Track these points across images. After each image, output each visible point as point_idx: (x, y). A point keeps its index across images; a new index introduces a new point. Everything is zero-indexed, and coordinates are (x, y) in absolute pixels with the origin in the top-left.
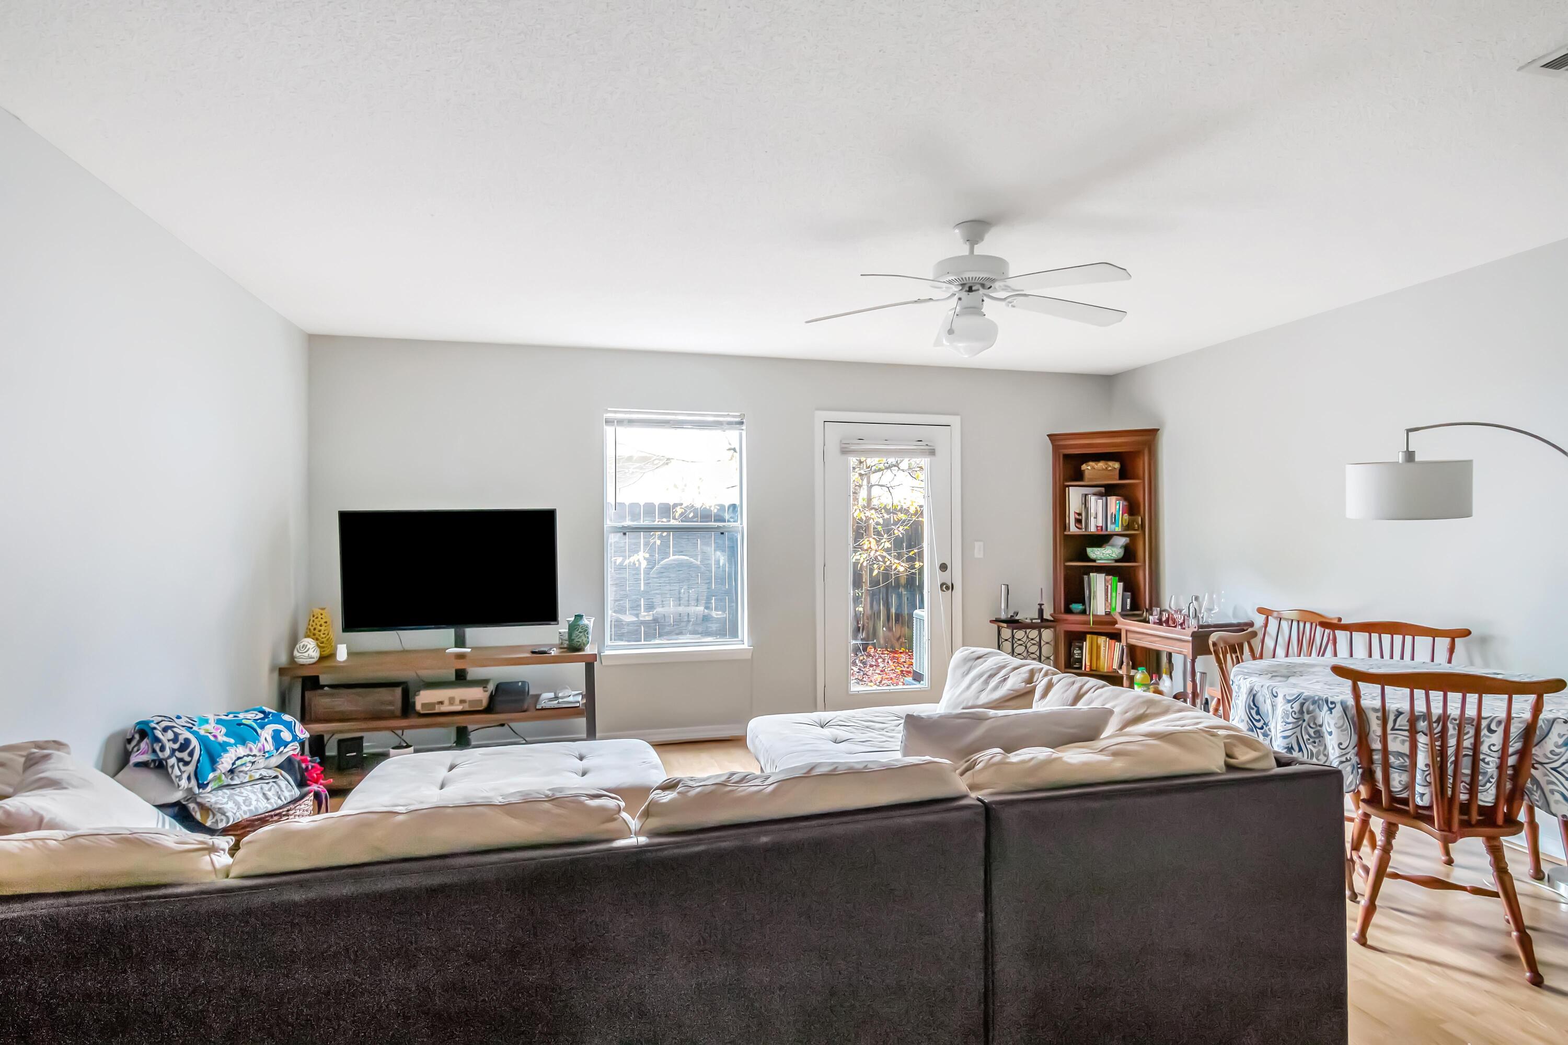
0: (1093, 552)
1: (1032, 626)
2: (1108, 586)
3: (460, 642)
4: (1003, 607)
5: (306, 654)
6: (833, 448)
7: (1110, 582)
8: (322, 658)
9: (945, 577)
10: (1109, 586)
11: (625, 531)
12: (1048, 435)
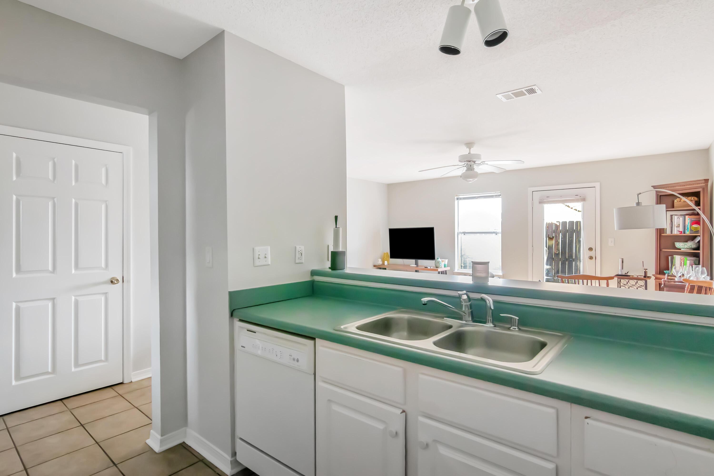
0: (678, 245)
1: (638, 279)
2: (681, 262)
3: (416, 264)
4: (620, 268)
5: (378, 262)
6: (536, 201)
7: (683, 260)
8: (382, 264)
9: (592, 253)
10: (683, 263)
11: (464, 233)
12: (652, 186)
